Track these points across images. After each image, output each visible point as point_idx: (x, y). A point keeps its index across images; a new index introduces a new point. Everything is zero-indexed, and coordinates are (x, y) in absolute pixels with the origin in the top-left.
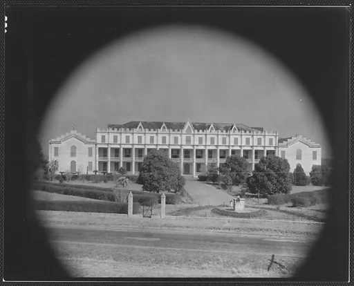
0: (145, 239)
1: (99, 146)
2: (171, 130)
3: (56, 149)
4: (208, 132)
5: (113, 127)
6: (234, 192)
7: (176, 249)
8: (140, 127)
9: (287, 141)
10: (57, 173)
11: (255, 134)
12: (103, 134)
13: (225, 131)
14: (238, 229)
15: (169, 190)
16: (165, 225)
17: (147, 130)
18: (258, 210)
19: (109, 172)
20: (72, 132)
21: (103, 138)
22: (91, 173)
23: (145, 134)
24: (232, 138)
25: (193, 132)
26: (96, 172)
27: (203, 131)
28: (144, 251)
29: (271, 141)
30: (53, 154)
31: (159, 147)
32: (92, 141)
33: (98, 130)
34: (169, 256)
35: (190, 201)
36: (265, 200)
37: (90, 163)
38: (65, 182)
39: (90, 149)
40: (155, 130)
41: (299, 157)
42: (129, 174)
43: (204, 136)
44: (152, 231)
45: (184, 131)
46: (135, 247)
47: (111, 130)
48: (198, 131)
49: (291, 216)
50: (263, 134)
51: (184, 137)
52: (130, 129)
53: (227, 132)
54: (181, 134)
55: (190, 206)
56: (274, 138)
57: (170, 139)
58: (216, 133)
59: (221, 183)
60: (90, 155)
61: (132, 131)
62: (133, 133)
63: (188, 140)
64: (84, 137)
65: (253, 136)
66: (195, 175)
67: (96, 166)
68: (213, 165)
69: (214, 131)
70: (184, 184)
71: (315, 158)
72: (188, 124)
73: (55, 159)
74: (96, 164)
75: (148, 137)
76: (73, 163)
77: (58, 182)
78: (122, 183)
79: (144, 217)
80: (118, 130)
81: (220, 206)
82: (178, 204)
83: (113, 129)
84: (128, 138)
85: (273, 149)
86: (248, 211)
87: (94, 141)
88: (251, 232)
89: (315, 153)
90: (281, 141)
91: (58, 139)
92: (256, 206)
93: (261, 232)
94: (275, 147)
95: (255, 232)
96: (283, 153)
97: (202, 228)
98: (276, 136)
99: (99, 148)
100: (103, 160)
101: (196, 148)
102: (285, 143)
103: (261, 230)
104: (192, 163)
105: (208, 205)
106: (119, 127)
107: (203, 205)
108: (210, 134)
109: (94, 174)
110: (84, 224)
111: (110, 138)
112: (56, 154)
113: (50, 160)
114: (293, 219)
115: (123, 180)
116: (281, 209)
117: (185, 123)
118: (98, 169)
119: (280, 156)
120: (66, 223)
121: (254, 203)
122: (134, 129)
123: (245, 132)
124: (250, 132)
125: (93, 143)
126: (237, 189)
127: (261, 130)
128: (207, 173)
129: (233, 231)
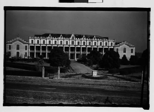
0: (49, 89)
1: (30, 45)
2: (65, 38)
3: (10, 46)
4: (82, 39)
5: (37, 36)
6: (94, 68)
7: (63, 93)
8: (50, 36)
9: (119, 44)
10: (10, 57)
11: (104, 40)
12: (32, 39)
13: (90, 39)
14: (93, 84)
15: (63, 66)
16: (59, 82)
17: (53, 38)
18: (103, 76)
19: (35, 57)
20: (17, 38)
21: (32, 41)
22: (26, 58)
23: (52, 39)
24: (94, 42)
25: (75, 39)
26: (29, 57)
27: (80, 39)
28: (48, 94)
29: (112, 43)
30: (8, 49)
31: (59, 46)
32: (27, 42)
33: (30, 38)
34: (59, 96)
35: (72, 71)
36: (107, 71)
37: (26, 53)
38: (14, 62)
39: (26, 47)
40: (57, 38)
41: (125, 52)
42: (45, 58)
43: (80, 41)
44: (53, 85)
45: (71, 38)
46: (44, 92)
47: (36, 38)
48: (77, 39)
49: (119, 79)
50: (108, 40)
51: (71, 41)
52: (45, 37)
53: (91, 39)
54: (69, 40)
55: (72, 73)
56: (113, 42)
57: (64, 42)
58: (86, 40)
59: (88, 63)
60: (26, 49)
61: (46, 38)
62: (46, 39)
63: (73, 43)
64: (23, 41)
65: (103, 41)
66: (76, 59)
67: (29, 55)
68: (84, 55)
69: (85, 39)
70: (70, 63)
71: (132, 52)
72: (73, 35)
73: (9, 51)
74: (29, 53)
75: (54, 41)
76: (18, 53)
77: (10, 62)
78: (41, 63)
79: (50, 78)
80: (39, 37)
81: (86, 74)
82: (67, 72)
83: (37, 37)
84: (44, 41)
85: (112, 47)
86: (99, 76)
87: (28, 42)
88: (99, 86)
89: (132, 50)
90: (116, 44)
91: (11, 41)
92: (103, 74)
93: (104, 86)
94: (114, 47)
95: (101, 86)
96: (117, 49)
97: (77, 84)
98: (114, 42)
99: (30, 46)
100: (32, 51)
101: (76, 46)
102: (118, 45)
103: (104, 85)
104: (74, 54)
105: (80, 73)
106: (40, 36)
107: (78, 73)
108: (83, 40)
109: (28, 58)
110: (21, 81)
111: (35, 41)
112: (10, 48)
113: (7, 51)
114: (119, 80)
115: (41, 61)
116: (114, 75)
117: (71, 35)
118: (29, 56)
119: (116, 51)
120: (12, 81)
121: (102, 73)
122: (47, 37)
123: (100, 39)
124: (102, 39)
125: (28, 44)
126: (94, 66)
127: (107, 38)
128: (81, 58)
129: (91, 85)
